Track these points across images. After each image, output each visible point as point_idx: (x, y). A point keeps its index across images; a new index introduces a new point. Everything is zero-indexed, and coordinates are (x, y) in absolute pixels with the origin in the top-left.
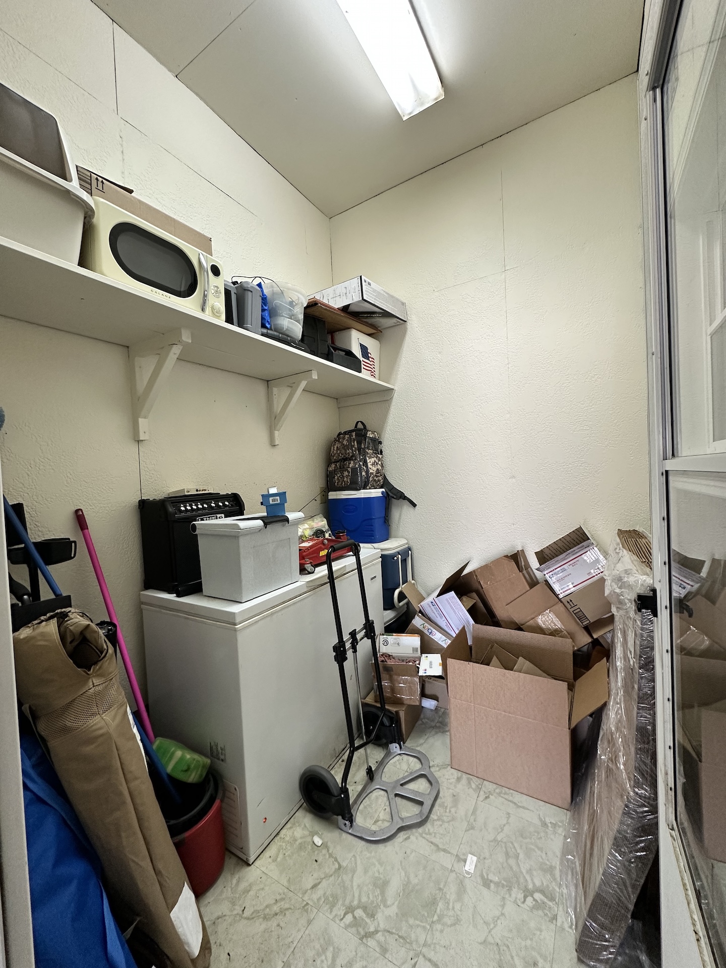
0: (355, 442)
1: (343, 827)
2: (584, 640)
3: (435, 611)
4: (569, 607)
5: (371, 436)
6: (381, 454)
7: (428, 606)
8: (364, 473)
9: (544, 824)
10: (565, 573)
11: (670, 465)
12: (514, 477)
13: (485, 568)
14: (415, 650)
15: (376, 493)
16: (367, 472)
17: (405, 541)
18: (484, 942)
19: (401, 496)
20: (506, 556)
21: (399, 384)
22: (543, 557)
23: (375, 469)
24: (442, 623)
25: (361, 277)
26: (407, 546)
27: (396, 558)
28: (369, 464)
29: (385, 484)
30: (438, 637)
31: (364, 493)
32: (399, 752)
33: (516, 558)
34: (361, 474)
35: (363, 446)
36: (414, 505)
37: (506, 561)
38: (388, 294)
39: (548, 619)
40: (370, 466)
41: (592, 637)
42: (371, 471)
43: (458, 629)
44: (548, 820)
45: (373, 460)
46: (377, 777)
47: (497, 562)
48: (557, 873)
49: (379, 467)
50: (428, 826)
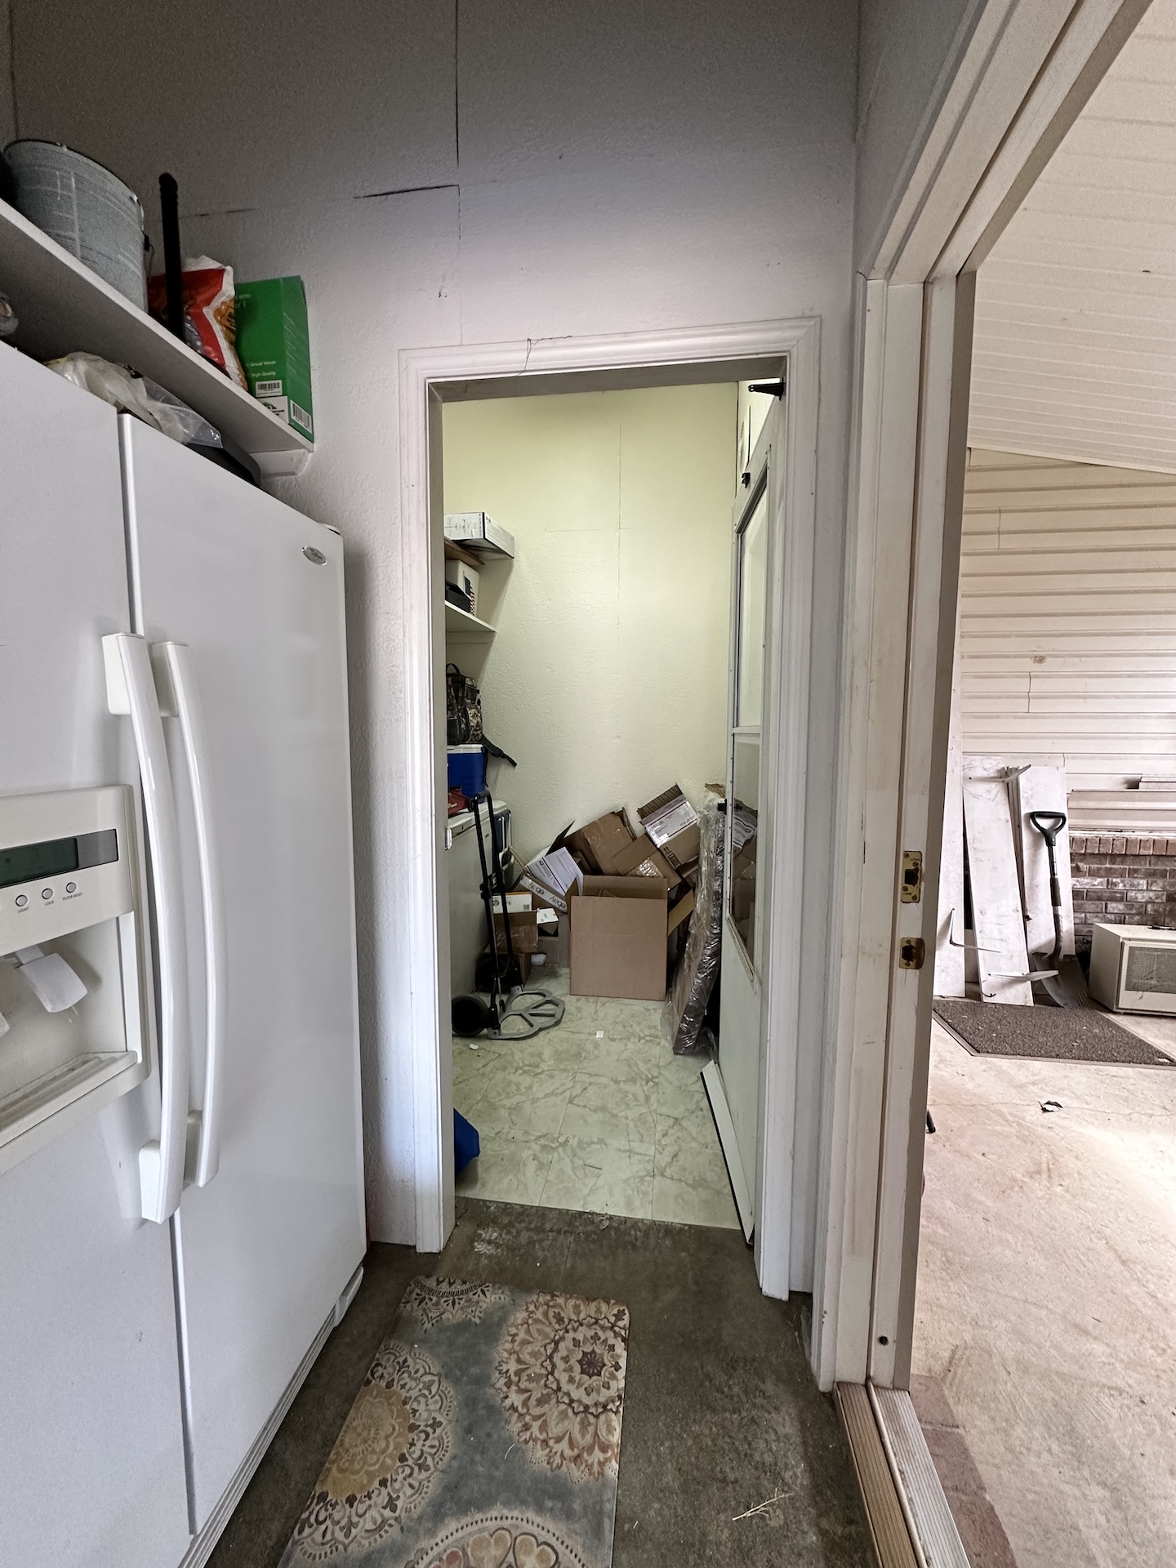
0: (452, 689)
1: (493, 1036)
2: (677, 880)
3: (542, 870)
4: (665, 853)
5: (469, 684)
6: (479, 705)
7: (536, 867)
8: (463, 726)
9: (648, 1010)
10: (663, 825)
11: (736, 730)
12: (619, 737)
13: (592, 826)
14: (526, 907)
15: (476, 748)
16: (467, 724)
17: (503, 804)
18: (617, 1060)
19: (499, 754)
20: (613, 813)
21: (501, 625)
22: (644, 813)
23: (476, 722)
24: (550, 882)
25: (483, 514)
26: (505, 809)
27: (500, 819)
28: (470, 715)
29: (483, 740)
30: (547, 897)
31: (464, 748)
32: (521, 993)
33: (621, 815)
34: (460, 726)
35: (460, 695)
36: (514, 764)
37: (612, 817)
38: (502, 529)
39: (647, 868)
40: (471, 718)
41: (681, 877)
42: (472, 724)
43: (566, 885)
44: (650, 1008)
45: (473, 711)
46: (508, 1009)
47: (603, 819)
48: (659, 1028)
49: (479, 719)
50: (562, 1025)
